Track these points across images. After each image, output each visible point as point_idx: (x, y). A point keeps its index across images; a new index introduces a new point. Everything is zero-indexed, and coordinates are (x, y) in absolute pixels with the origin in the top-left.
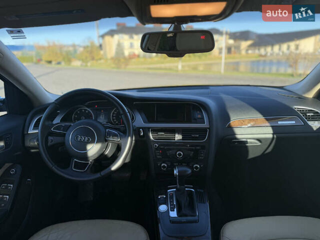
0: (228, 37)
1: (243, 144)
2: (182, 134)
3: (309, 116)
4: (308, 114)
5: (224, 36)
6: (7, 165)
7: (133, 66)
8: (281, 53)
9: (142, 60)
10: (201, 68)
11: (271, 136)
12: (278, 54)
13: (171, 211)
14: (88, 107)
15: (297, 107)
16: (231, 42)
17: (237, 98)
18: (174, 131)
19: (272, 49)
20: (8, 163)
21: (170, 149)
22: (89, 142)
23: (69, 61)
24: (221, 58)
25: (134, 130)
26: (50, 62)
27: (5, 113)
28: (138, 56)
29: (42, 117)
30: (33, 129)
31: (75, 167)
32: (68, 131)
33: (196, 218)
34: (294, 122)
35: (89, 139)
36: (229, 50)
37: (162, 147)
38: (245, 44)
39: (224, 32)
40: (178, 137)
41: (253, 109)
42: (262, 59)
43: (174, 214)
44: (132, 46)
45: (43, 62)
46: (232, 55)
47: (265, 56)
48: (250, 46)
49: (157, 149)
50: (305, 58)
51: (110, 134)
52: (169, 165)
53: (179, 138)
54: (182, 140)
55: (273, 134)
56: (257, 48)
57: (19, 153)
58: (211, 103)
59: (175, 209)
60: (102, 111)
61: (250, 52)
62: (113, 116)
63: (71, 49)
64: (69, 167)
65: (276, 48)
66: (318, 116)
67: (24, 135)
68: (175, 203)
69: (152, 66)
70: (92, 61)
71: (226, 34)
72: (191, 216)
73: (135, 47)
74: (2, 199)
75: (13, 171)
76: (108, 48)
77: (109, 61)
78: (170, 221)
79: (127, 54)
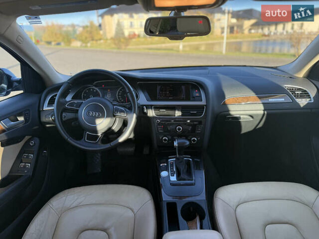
0: (230, 15)
1: (237, 119)
2: (181, 111)
3: (298, 94)
4: (296, 92)
5: (226, 15)
6: (27, 138)
7: (132, 47)
8: (285, 33)
9: (142, 40)
10: (203, 48)
11: (262, 112)
12: (281, 34)
13: (171, 176)
14: (96, 86)
15: (287, 86)
16: (234, 21)
18: (173, 108)
19: (276, 29)
20: (28, 135)
21: (171, 125)
22: (99, 117)
23: (69, 42)
24: (223, 38)
25: (138, 107)
26: (49, 43)
27: (22, 91)
28: (139, 36)
29: (56, 95)
30: (48, 107)
31: (87, 139)
32: (81, 107)
33: (193, 181)
34: (283, 100)
35: (99, 115)
36: (232, 29)
37: (163, 123)
38: (248, 23)
39: (226, 11)
40: (178, 113)
42: (266, 38)
43: (173, 179)
44: (132, 25)
45: (43, 43)
46: (234, 35)
47: (268, 35)
48: (254, 25)
49: (159, 124)
50: (308, 38)
51: (117, 110)
52: (170, 138)
53: (179, 115)
54: (182, 116)
55: (264, 110)
56: (261, 27)
57: (37, 127)
59: (175, 175)
60: (109, 90)
61: (253, 31)
62: (118, 95)
63: (70, 29)
64: (83, 138)
65: (280, 27)
66: (305, 93)
67: (40, 112)
68: (175, 170)
70: (91, 42)
71: (229, 13)
72: (189, 180)
73: (136, 27)
74: (25, 166)
75: (32, 143)
76: (107, 27)
77: (109, 41)
78: (171, 184)
79: (126, 33)
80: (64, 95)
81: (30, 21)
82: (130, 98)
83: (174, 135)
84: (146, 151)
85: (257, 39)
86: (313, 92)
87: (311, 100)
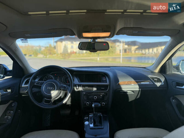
0: (124, 44)
1: (125, 93)
4: (155, 79)
5: (122, 44)
6: (11, 101)
7: (72, 58)
8: (153, 53)
10: (110, 60)
11: (138, 89)
12: (152, 53)
14: (52, 75)
15: (150, 76)
16: (126, 46)
17: (123, 72)
18: (93, 86)
19: (149, 51)
21: (91, 95)
22: (52, 90)
23: (36, 55)
24: (120, 55)
26: (25, 55)
27: (11, 77)
28: (76, 53)
30: (24, 85)
31: (45, 102)
32: (43, 85)
33: (103, 127)
34: (148, 83)
35: (52, 88)
36: (125, 51)
37: (87, 94)
38: (134, 48)
39: (122, 42)
40: (95, 89)
41: (130, 77)
42: (144, 56)
43: (92, 125)
44: (72, 47)
46: (127, 53)
47: (145, 54)
48: (137, 49)
49: (84, 95)
52: (90, 103)
54: (97, 90)
55: (139, 88)
56: (141, 50)
57: (17, 96)
58: (111, 74)
59: (93, 124)
60: (58, 77)
61: (137, 52)
62: (63, 80)
63: (38, 48)
65: (151, 50)
66: (159, 80)
67: (20, 87)
68: (92, 121)
69: (82, 58)
70: (49, 55)
71: (123, 42)
72: (100, 126)
73: (75, 48)
74: (7, 118)
75: (13, 105)
76: (59, 48)
77: (59, 55)
78: (90, 128)
79: (69, 51)
80: (35, 78)
81: (22, 41)
82: (70, 81)
83: (92, 101)
84: (77, 113)
85: (139, 56)
86: (163, 80)
87: (162, 83)
